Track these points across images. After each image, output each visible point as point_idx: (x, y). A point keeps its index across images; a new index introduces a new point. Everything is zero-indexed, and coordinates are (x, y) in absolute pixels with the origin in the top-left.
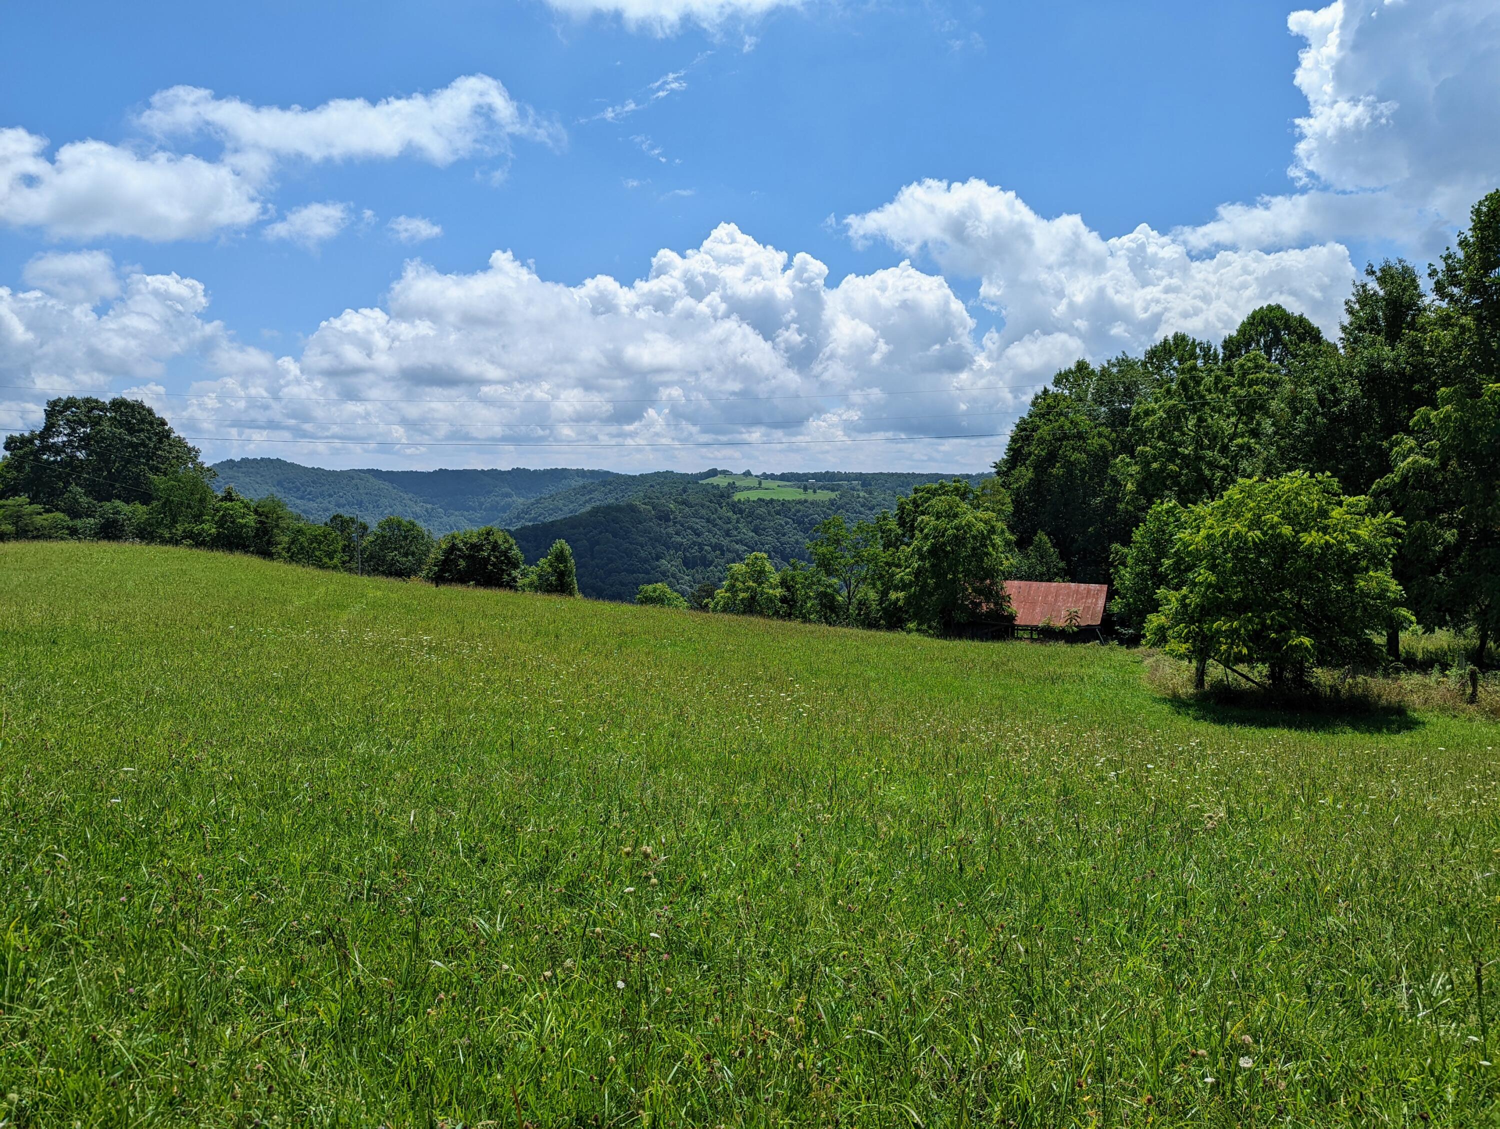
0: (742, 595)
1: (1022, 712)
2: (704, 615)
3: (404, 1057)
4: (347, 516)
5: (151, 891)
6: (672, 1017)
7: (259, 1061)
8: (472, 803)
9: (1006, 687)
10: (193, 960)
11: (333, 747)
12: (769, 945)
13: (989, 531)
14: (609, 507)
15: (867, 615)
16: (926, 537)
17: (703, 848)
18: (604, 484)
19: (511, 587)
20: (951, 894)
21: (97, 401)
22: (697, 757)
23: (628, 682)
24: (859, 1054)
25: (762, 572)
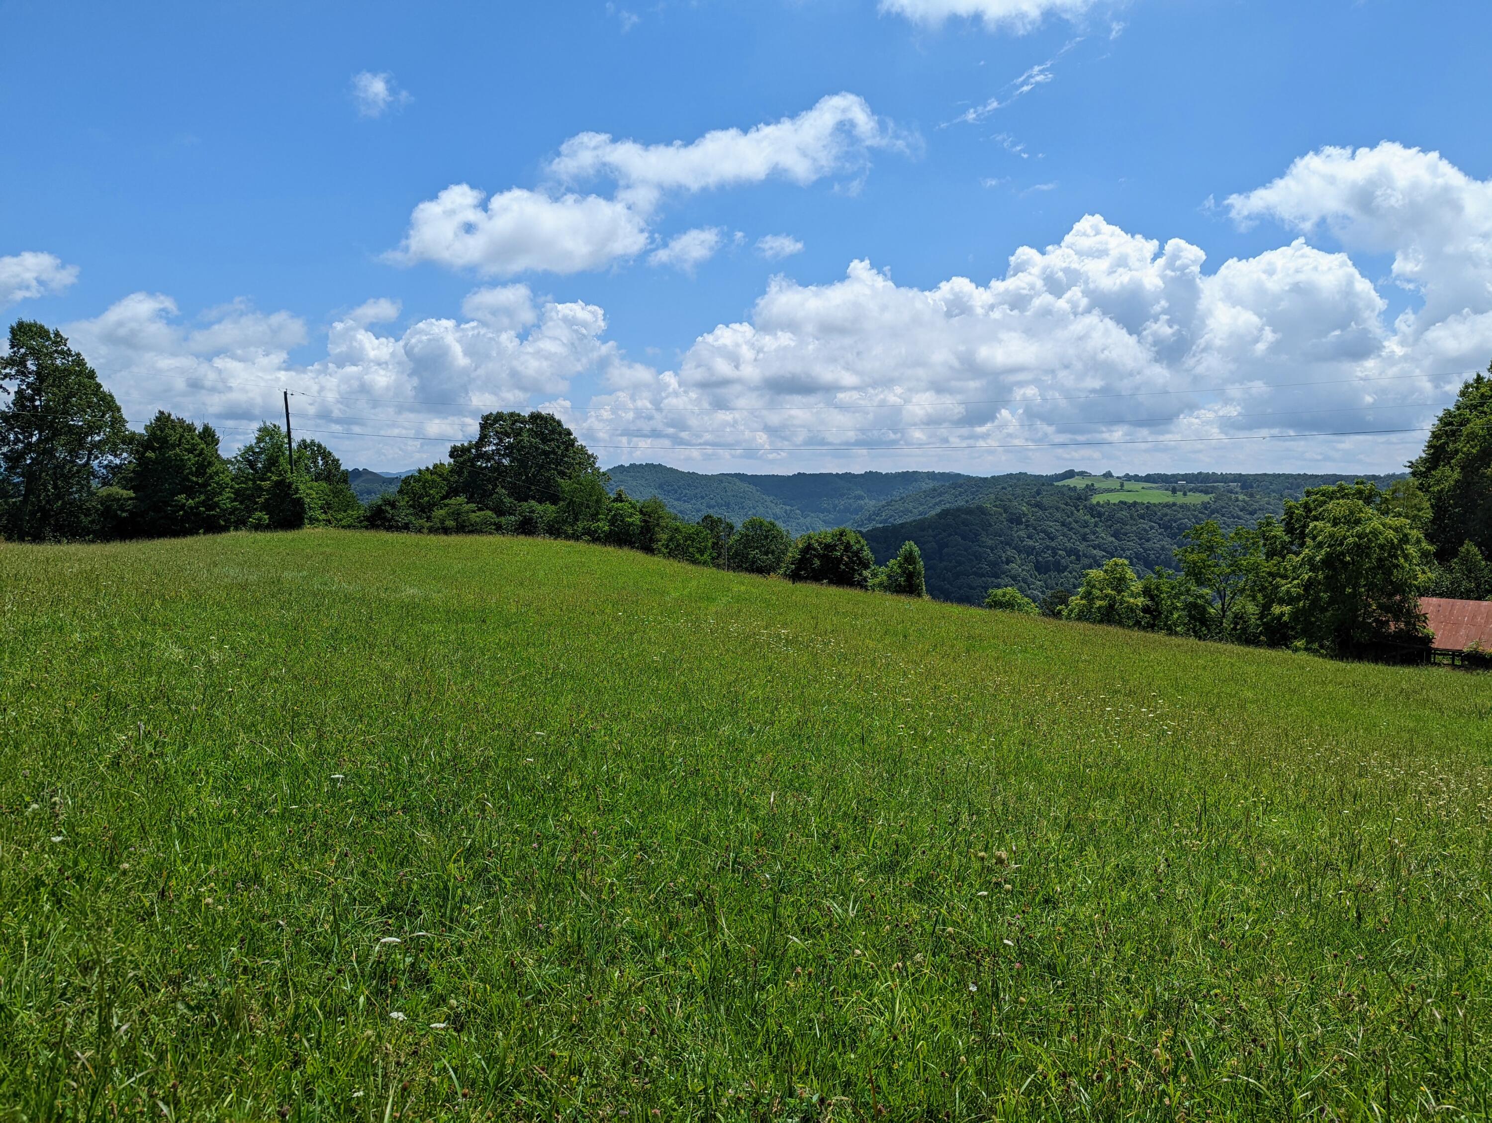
0: (1098, 603)
1: (1439, 749)
2: (1057, 622)
3: (765, 1022)
4: (715, 517)
5: (556, 841)
6: (1024, 1028)
7: (640, 1004)
8: (826, 791)
9: (1418, 719)
10: (588, 906)
11: (703, 728)
12: (1129, 971)
13: (1400, 541)
14: (959, 509)
15: (1244, 630)
16: (1320, 545)
17: (1056, 861)
18: (955, 486)
19: (862, 587)
20: (1347, 945)
21: (519, 415)
22: (1049, 768)
23: (976, 686)
24: (1233, 1101)
25: (1122, 579)
